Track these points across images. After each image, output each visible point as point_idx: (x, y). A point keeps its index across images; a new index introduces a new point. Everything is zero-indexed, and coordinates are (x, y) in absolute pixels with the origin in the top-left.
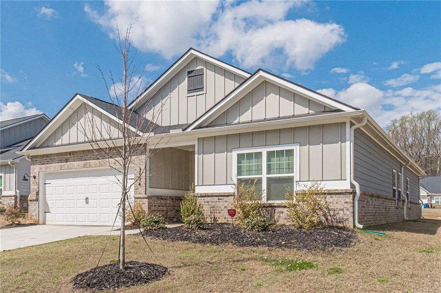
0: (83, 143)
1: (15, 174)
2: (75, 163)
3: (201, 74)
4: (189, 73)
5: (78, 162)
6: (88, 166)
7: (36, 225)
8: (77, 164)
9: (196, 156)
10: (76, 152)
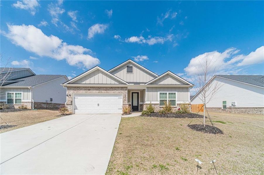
0: (105, 84)
1: (31, 93)
2: (94, 91)
3: (132, 67)
4: (127, 66)
5: (96, 91)
6: (101, 92)
7: (71, 114)
8: (94, 92)
9: (146, 92)
10: (94, 87)
